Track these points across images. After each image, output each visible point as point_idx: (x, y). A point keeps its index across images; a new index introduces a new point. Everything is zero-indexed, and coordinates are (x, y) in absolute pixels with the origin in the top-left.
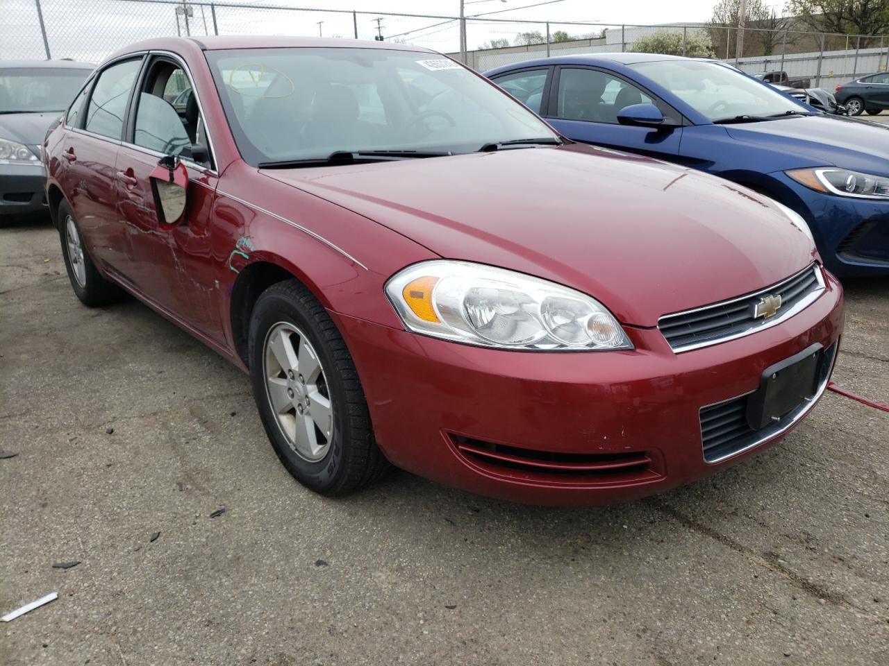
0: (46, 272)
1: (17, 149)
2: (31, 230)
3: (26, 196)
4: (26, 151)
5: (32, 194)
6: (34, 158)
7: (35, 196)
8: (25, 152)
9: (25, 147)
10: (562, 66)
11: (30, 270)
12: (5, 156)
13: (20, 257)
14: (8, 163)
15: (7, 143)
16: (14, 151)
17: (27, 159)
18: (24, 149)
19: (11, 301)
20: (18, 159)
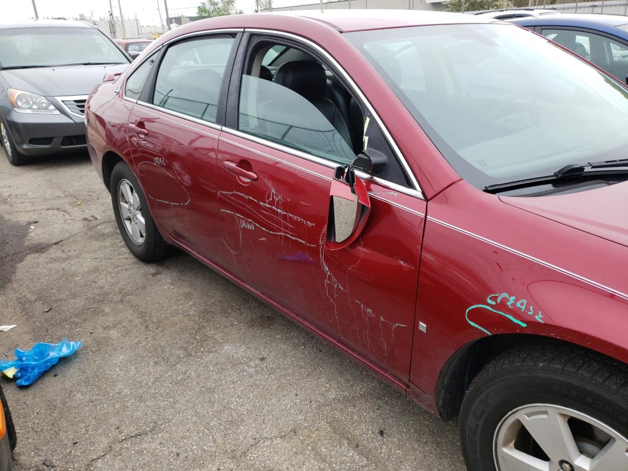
0: (84, 216)
1: (38, 100)
2: (50, 167)
3: (48, 140)
4: (46, 102)
5: (53, 138)
6: (52, 107)
7: (54, 140)
8: (44, 103)
9: (44, 98)
10: (543, 27)
11: (69, 213)
12: (28, 106)
13: (55, 199)
14: (31, 112)
15: (29, 96)
16: (35, 102)
17: (46, 108)
18: (44, 100)
19: (69, 254)
20: (39, 108)
